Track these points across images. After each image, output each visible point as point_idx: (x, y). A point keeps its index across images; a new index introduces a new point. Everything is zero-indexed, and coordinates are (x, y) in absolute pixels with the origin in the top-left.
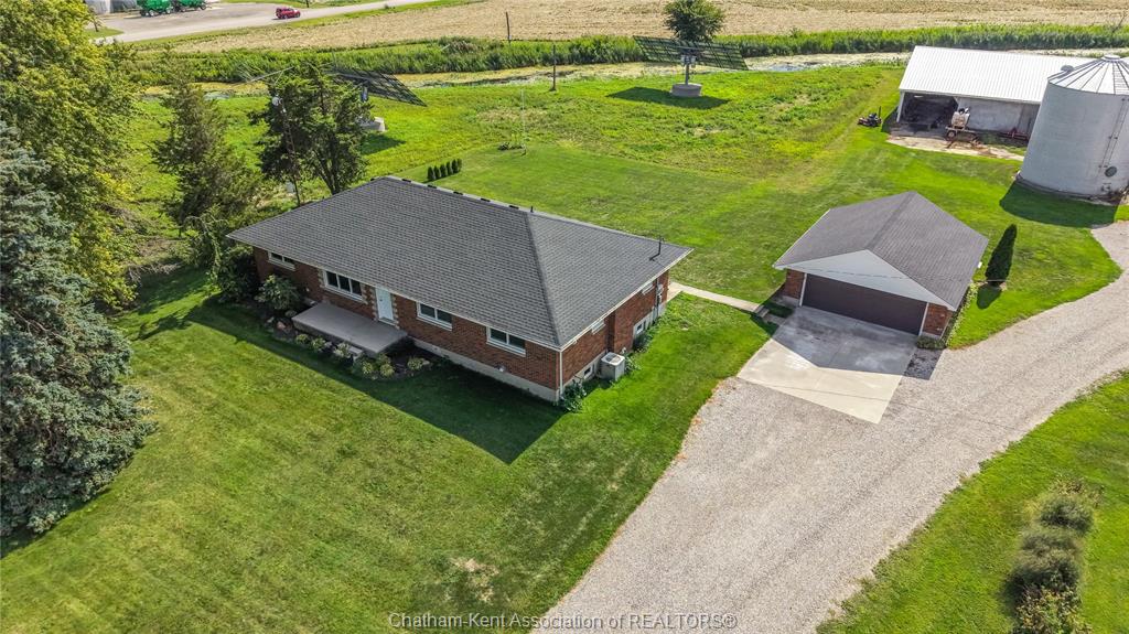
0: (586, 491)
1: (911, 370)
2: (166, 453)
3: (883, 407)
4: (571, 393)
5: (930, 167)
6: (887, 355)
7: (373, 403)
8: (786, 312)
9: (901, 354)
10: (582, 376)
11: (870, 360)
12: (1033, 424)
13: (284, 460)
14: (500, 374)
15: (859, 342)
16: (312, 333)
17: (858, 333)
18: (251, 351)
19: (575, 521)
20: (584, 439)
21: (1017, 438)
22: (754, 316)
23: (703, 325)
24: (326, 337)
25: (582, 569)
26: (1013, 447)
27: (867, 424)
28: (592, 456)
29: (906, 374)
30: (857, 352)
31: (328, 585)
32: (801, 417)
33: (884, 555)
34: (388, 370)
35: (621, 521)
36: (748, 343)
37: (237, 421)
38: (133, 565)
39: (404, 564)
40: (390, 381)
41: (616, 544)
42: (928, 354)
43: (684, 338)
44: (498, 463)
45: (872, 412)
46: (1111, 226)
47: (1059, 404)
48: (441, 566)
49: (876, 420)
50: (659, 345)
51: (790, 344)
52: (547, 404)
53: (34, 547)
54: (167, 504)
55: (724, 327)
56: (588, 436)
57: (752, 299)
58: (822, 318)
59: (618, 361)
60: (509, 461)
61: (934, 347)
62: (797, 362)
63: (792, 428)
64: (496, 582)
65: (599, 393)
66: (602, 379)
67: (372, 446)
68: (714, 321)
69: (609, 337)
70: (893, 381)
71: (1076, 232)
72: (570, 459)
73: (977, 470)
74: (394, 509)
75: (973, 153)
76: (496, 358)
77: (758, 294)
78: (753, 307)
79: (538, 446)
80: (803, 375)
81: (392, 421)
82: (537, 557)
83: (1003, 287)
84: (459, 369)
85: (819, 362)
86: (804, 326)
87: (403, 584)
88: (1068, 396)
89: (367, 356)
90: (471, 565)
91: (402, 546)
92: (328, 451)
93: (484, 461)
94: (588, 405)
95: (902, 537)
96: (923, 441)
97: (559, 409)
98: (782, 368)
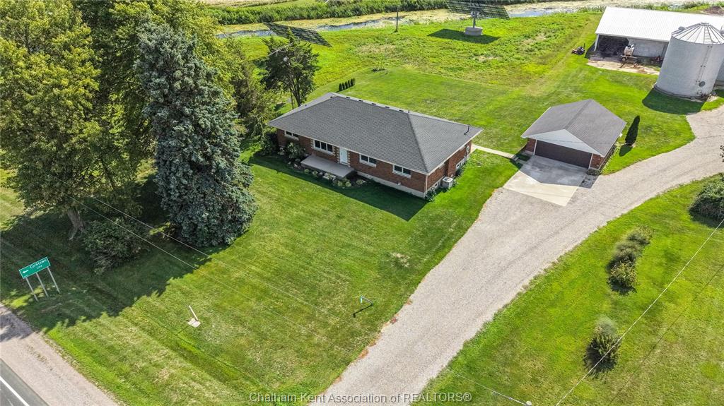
0: (441, 231)
1: (583, 184)
2: (265, 217)
3: (568, 200)
4: (430, 194)
5: (608, 80)
6: (573, 178)
7: (346, 198)
8: (527, 158)
9: (579, 177)
10: (434, 187)
11: (565, 180)
12: (633, 207)
13: (316, 219)
14: (398, 186)
15: (560, 172)
16: (312, 169)
17: (560, 168)
18: (286, 176)
19: (437, 242)
20: (437, 212)
21: (625, 212)
22: (512, 160)
23: (488, 165)
24: (319, 171)
25: (442, 258)
26: (622, 216)
27: (560, 207)
28: (441, 218)
29: (580, 186)
30: (559, 176)
31: (346, 262)
32: (532, 204)
33: (562, 254)
34: (349, 185)
35: (456, 242)
36: (508, 173)
37: (290, 205)
38: (270, 255)
39: (373, 255)
40: (350, 189)
41: (454, 250)
42: (592, 177)
43: (478, 170)
44: (403, 221)
45: (563, 202)
46: (698, 114)
47: (647, 198)
48: (388, 256)
49: (564, 204)
50: (467, 174)
51: (528, 173)
52: (421, 199)
53: (228, 250)
54: (274, 235)
55: (497, 165)
56: (439, 211)
57: (511, 152)
58: (543, 161)
59: (450, 180)
60: (408, 220)
61: (595, 174)
62: (531, 181)
63: (527, 208)
64: (409, 261)
65: (441, 194)
66: (443, 188)
67: (349, 214)
68: (492, 163)
69: (445, 171)
70: (573, 189)
71: (678, 117)
72: (432, 220)
73: (605, 224)
74: (364, 236)
75: (634, 71)
76: (396, 179)
77: (514, 149)
78: (511, 156)
79: (418, 215)
80: (533, 186)
81: (355, 205)
82: (424, 253)
83: (634, 146)
84: (378, 184)
85: (541, 181)
86: (535, 165)
87: (375, 261)
88: (653, 195)
89: (338, 179)
90: (399, 255)
91: (371, 249)
92: (332, 215)
93: (397, 220)
94: (438, 199)
95: (570, 248)
96: (584, 213)
97: (425, 201)
98: (523, 183)
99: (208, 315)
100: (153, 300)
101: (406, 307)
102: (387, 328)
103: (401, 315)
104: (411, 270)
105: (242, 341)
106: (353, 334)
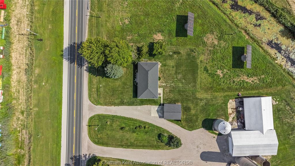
0: (134, 103)
1: (160, 117)
3: (154, 116)
6: (161, 115)
7: (132, 86)
11: (160, 114)
12: (158, 126)
15: (162, 112)
21: (155, 125)
22: (161, 104)
25: (129, 106)
27: (151, 115)
32: (149, 111)
33: (140, 120)
35: (133, 106)
41: (131, 106)
47: (161, 127)
48: (124, 99)
51: (159, 107)
57: (163, 102)
60: (133, 98)
62: (156, 109)
63: (147, 111)
64: (125, 102)
67: (129, 89)
70: (158, 116)
73: (150, 123)
79: (135, 98)
81: (132, 88)
82: (128, 103)
86: (162, 108)
87: (122, 99)
88: (163, 127)
92: (128, 87)
93: (132, 96)
95: (142, 120)
98: (155, 108)
99: (103, 86)
100: (101, 78)
101: (117, 107)
102: (113, 106)
103: (116, 107)
104: (124, 104)
105: (102, 93)
106: (110, 103)
